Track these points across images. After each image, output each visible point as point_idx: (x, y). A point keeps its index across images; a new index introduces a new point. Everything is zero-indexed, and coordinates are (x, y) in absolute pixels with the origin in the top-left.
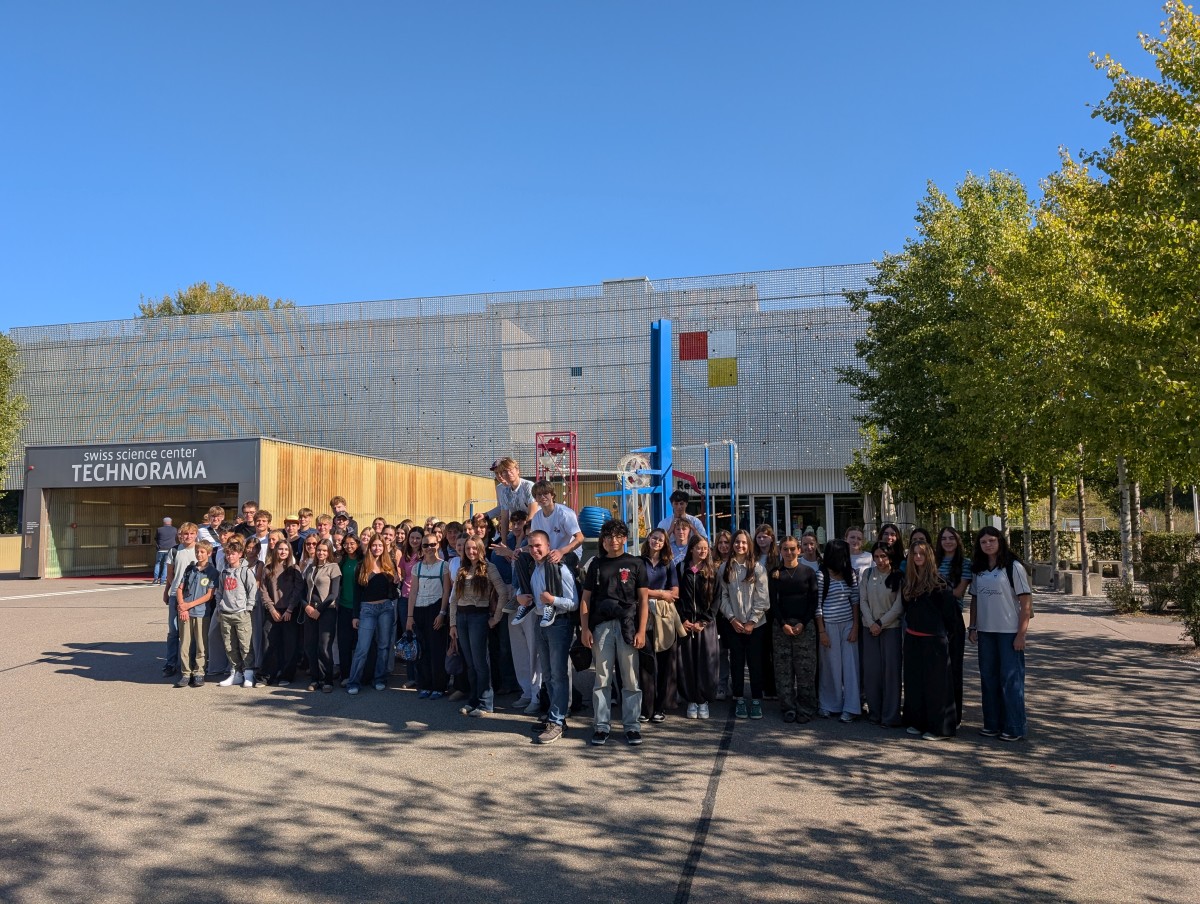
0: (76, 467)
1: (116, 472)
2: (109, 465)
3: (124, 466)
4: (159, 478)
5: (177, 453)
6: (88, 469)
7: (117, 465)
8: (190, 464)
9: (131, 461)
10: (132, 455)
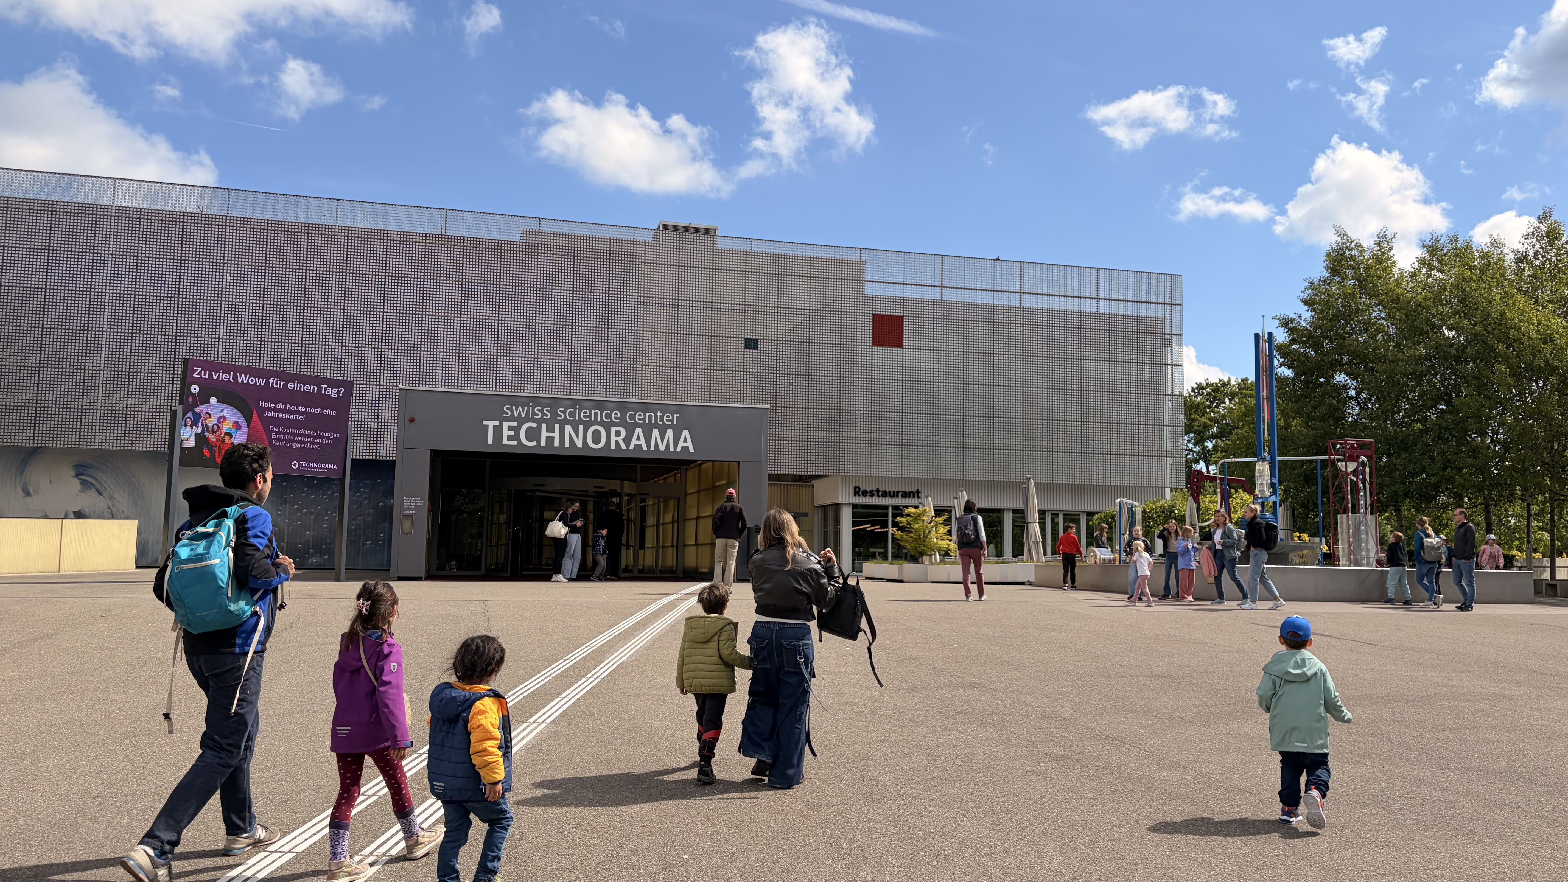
0: (491, 424)
1: (556, 435)
3: (568, 428)
4: (624, 447)
5: (650, 416)
6: (510, 428)
7: (557, 427)
10: (582, 414)
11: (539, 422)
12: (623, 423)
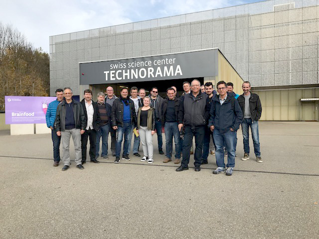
0: (106, 73)
1: (128, 74)
2: (124, 71)
3: (132, 71)
4: (153, 76)
5: (163, 61)
6: (113, 73)
7: (128, 71)
8: (172, 67)
9: (137, 68)
10: (137, 64)
11: (122, 69)
12: (153, 66)
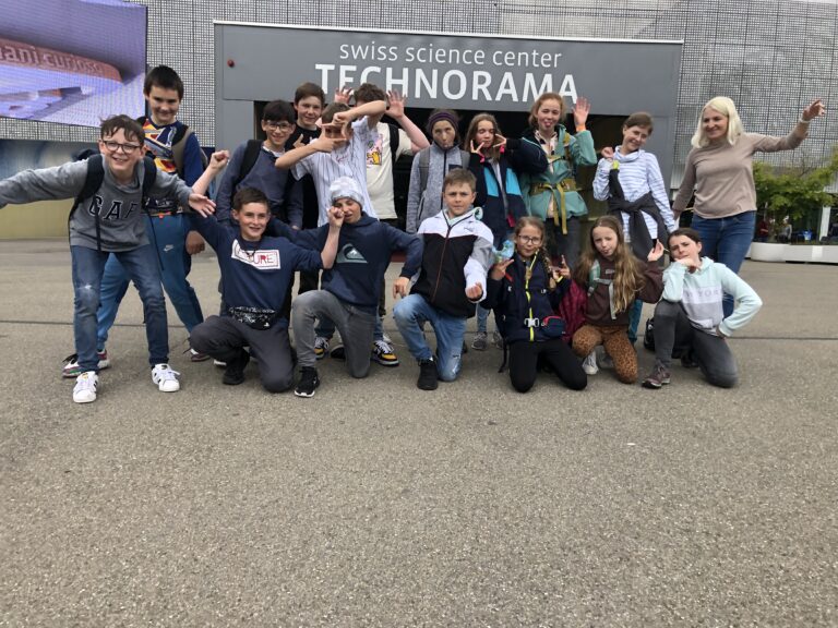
0: (325, 68)
1: (404, 82)
2: (389, 71)
3: (420, 73)
4: (489, 97)
5: (524, 57)
6: (348, 74)
7: (406, 71)
8: (548, 78)
9: (435, 65)
10: (437, 56)
11: (384, 65)
12: (488, 66)
